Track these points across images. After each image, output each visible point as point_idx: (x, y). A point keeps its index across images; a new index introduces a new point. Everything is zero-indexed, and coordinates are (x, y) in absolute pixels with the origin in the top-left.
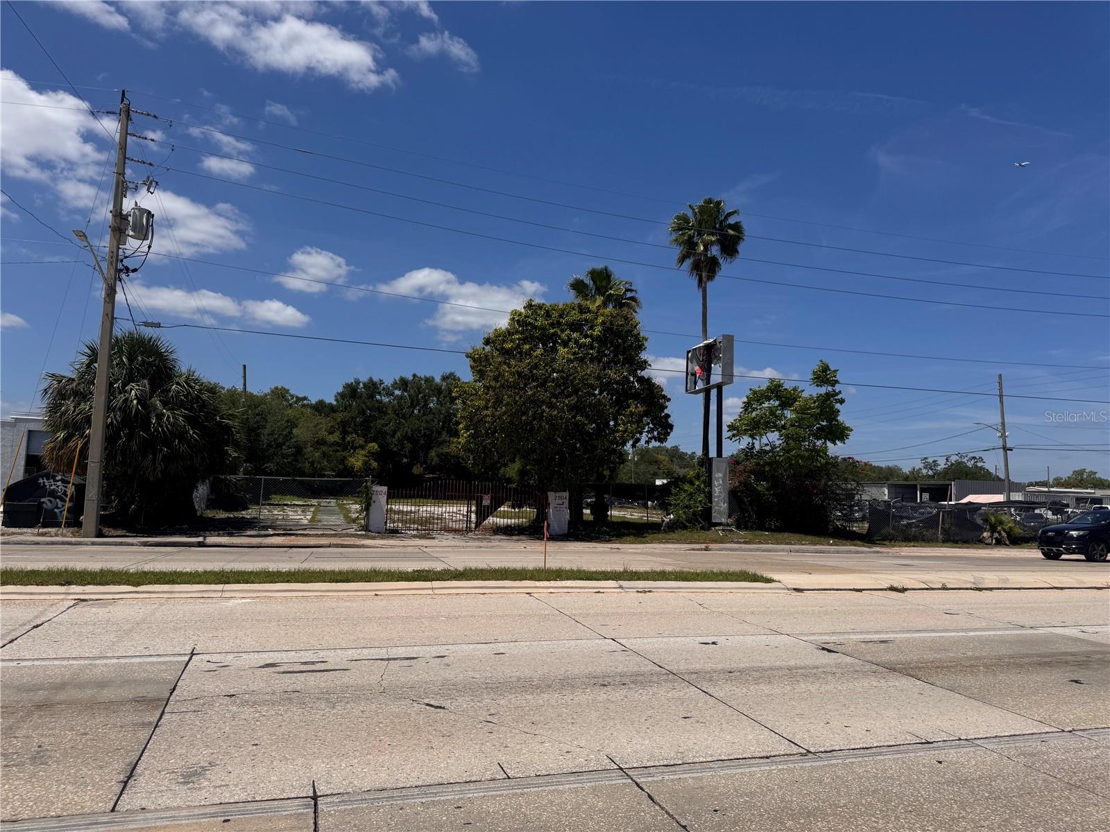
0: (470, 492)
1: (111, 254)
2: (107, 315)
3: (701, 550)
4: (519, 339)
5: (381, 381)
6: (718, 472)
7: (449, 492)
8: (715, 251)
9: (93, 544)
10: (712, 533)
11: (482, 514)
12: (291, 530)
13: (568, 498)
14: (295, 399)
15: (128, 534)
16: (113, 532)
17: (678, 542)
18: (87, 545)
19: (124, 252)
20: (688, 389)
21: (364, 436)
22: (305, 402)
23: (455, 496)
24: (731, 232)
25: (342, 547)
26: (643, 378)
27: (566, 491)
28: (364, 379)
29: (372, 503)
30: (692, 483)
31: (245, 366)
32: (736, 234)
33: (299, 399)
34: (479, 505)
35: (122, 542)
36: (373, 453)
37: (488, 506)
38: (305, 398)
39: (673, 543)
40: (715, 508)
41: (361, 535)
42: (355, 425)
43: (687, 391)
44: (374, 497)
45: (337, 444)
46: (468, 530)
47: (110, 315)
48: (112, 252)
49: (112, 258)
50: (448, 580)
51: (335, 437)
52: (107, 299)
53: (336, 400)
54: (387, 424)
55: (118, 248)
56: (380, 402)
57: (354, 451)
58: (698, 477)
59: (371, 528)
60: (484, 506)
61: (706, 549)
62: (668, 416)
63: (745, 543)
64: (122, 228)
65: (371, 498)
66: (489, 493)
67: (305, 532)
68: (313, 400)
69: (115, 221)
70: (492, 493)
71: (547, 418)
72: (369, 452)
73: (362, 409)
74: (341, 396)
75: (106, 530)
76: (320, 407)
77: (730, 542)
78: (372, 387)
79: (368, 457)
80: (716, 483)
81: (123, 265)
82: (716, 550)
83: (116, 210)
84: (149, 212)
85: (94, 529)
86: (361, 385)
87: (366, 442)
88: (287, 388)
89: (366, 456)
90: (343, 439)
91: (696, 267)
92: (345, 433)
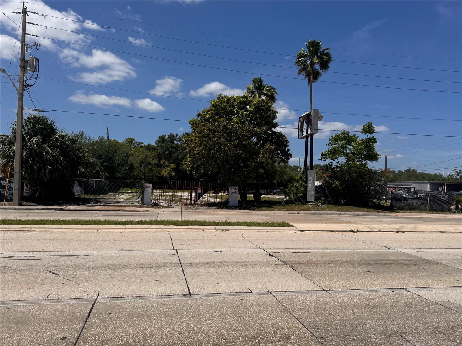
0: (191, 187)
1: (21, 79)
2: (20, 106)
3: (296, 213)
4: (212, 113)
5: (177, 134)
6: (310, 177)
7: (181, 186)
8: (317, 67)
9: (15, 209)
10: (305, 206)
11: (197, 197)
12: (108, 203)
13: (238, 189)
14: (137, 143)
15: (33, 205)
16: (27, 204)
17: (287, 210)
18: (13, 209)
19: (26, 77)
20: (299, 136)
21: (169, 161)
22: (142, 145)
23: (184, 188)
24: (325, 57)
25: (125, 211)
26: (274, 132)
27: (237, 186)
28: (168, 134)
29: (145, 192)
30: (298, 182)
31: (108, 128)
32: (328, 58)
33: (139, 143)
34: (196, 193)
35: (28, 208)
36: (173, 169)
37: (200, 193)
38: (142, 143)
39: (285, 210)
40: (309, 194)
41: (138, 206)
42: (165, 156)
43: (298, 137)
44: (146, 189)
45: (156, 164)
46: (190, 204)
47: (21, 107)
48: (21, 78)
49: (21, 80)
50: (134, 225)
51: (155, 161)
52: (19, 99)
53: (156, 144)
54: (179, 155)
55: (24, 76)
56: (177, 145)
57: (164, 168)
58: (301, 179)
59: (144, 203)
60: (198, 193)
61: (298, 213)
62: (289, 150)
63: (321, 210)
64: (25, 66)
65: (144, 189)
66: (200, 187)
67: (113, 204)
68: (146, 144)
69: (22, 64)
70: (202, 187)
71: (223, 151)
72: (171, 168)
73: (168, 148)
74: (158, 141)
75: (23, 203)
76: (148, 148)
77: (313, 210)
78: (172, 138)
79: (170, 170)
80: (309, 182)
81: (26, 84)
82: (303, 214)
83: (22, 58)
84: (36, 59)
85: (18, 203)
86: (167, 137)
87: (169, 163)
88: (133, 138)
89: (169, 170)
90: (159, 162)
91: (308, 75)
92: (160, 159)
